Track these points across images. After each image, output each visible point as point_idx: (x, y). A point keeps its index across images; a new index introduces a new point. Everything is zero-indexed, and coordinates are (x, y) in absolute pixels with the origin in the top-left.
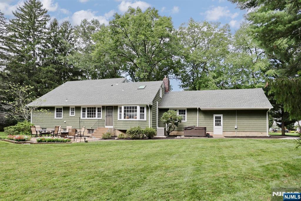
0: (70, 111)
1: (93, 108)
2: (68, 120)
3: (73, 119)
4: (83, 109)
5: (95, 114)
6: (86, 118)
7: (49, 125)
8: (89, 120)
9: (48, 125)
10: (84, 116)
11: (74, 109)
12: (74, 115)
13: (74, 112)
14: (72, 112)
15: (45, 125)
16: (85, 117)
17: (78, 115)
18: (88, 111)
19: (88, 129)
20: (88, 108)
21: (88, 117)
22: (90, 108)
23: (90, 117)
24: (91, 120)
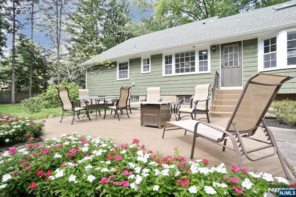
0: (142, 65)
1: (187, 54)
2: (137, 81)
3: (148, 77)
4: (166, 58)
5: (193, 64)
6: (174, 73)
7: (109, 91)
8: (180, 78)
9: (107, 92)
10: (168, 71)
11: (148, 60)
12: (150, 72)
13: (148, 66)
14: (144, 67)
15: (104, 92)
16: (171, 72)
17: (158, 70)
18: (177, 61)
19: (177, 96)
20: (177, 55)
21: (177, 71)
22: (182, 55)
23: (182, 71)
24: (185, 78)
